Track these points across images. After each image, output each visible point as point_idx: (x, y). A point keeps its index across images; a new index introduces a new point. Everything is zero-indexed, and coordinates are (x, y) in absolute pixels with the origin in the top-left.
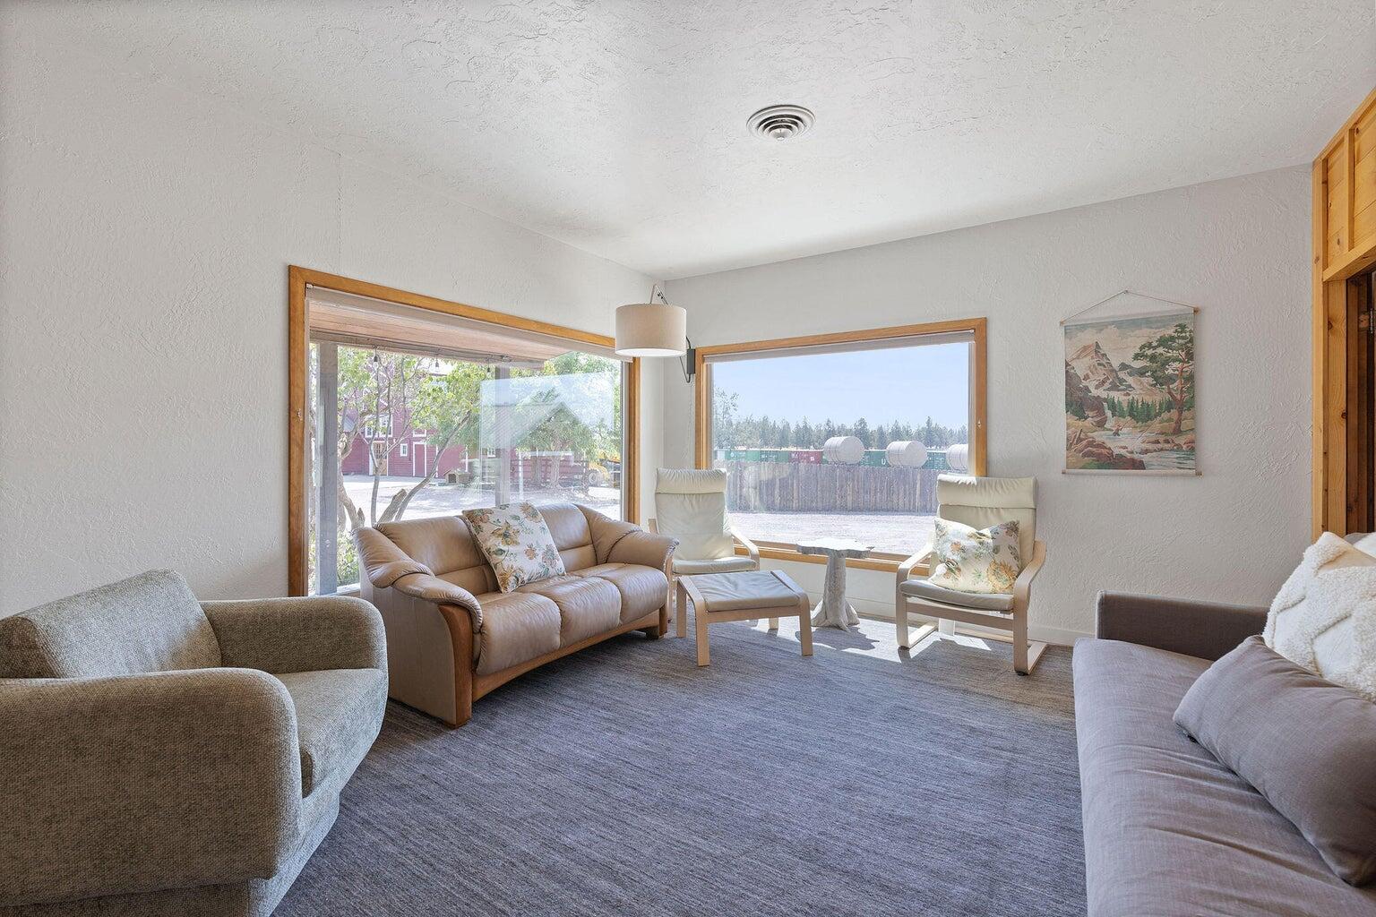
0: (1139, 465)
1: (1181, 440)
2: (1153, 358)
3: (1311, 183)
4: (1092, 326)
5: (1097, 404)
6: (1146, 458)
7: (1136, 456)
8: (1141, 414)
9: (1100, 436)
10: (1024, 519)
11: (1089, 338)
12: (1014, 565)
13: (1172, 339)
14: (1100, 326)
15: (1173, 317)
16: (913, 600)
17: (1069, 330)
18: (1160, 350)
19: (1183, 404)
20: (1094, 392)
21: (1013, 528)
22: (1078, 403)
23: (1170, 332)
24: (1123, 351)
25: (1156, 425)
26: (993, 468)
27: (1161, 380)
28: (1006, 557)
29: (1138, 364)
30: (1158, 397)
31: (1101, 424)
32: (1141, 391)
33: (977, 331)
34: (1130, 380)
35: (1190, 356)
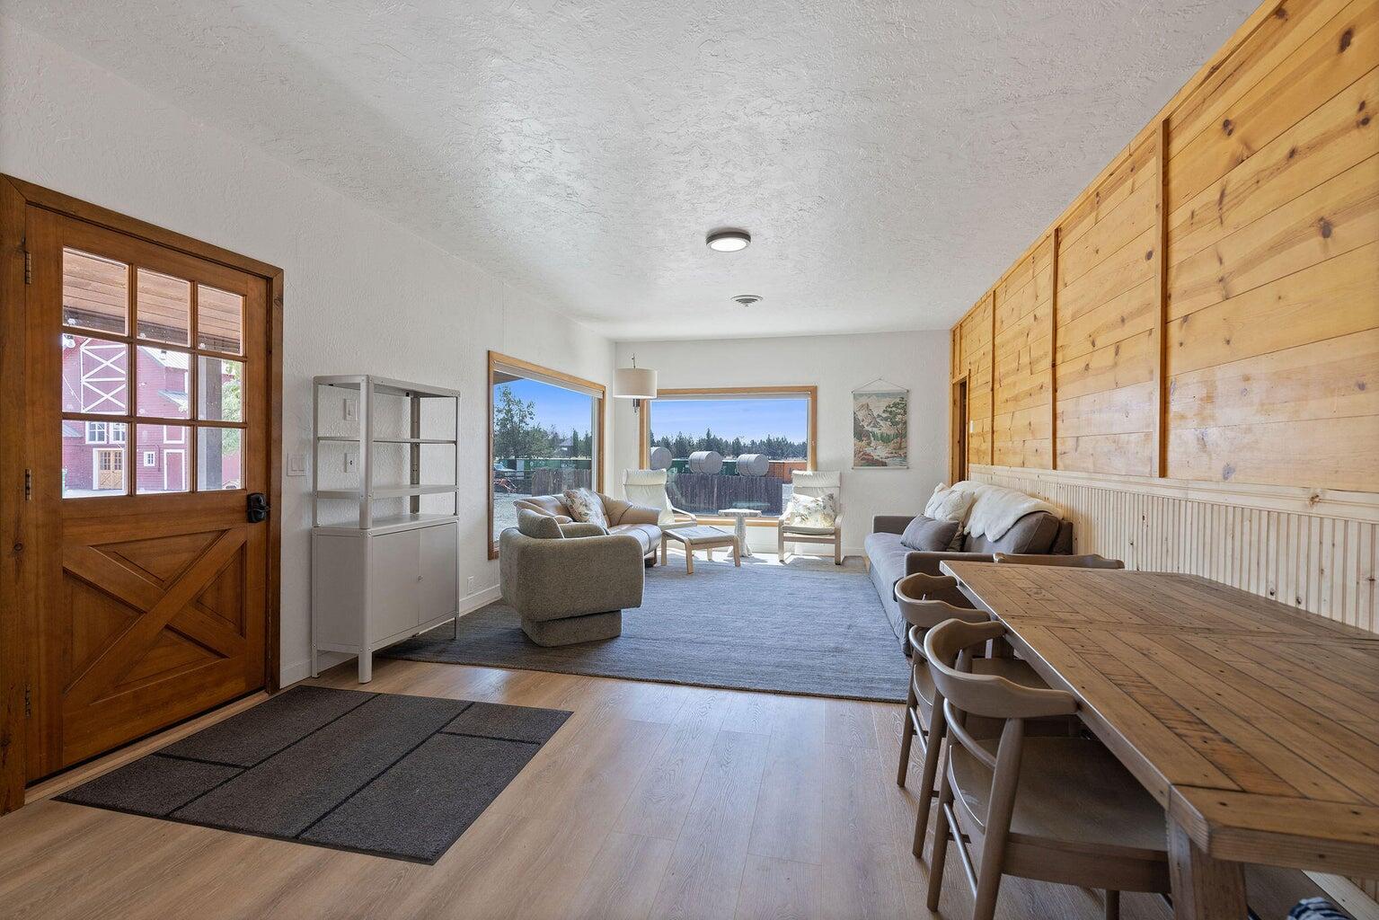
0: (884, 464)
1: (901, 452)
2: (891, 412)
3: (950, 338)
4: (866, 395)
5: (867, 434)
6: (887, 461)
7: (884, 460)
8: (885, 440)
9: (868, 450)
10: (835, 492)
11: (864, 400)
12: (832, 514)
13: (898, 404)
14: (869, 395)
15: (898, 394)
16: (785, 535)
17: (856, 396)
18: (894, 409)
19: (902, 435)
20: (866, 428)
21: (831, 497)
22: (860, 433)
23: (898, 400)
24: (879, 408)
25: (892, 445)
26: (819, 468)
27: (894, 424)
28: (829, 511)
29: (885, 415)
30: (892, 432)
31: (869, 444)
32: (885, 428)
33: (812, 392)
34: (881, 423)
35: (905, 413)
